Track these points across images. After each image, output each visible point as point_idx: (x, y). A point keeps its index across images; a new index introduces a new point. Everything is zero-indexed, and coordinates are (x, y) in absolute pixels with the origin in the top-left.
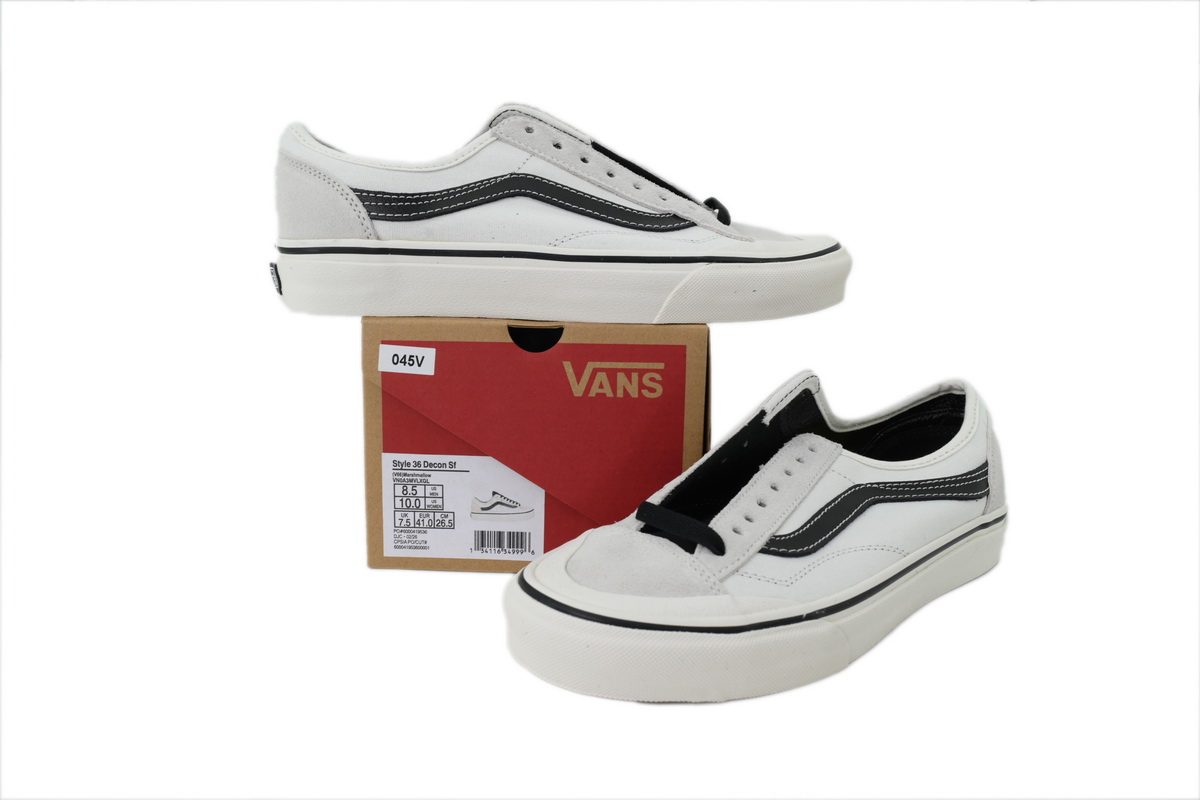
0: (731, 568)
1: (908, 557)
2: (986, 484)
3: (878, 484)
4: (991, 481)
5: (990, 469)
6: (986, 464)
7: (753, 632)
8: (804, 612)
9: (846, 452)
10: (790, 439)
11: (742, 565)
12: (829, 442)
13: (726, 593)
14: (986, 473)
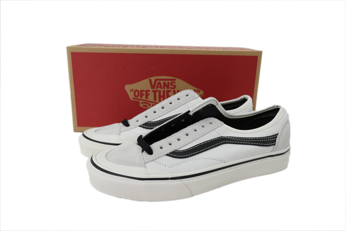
0: (152, 159)
1: (226, 163)
2: (275, 141)
3: (230, 137)
4: (277, 141)
5: (278, 136)
6: (277, 134)
7: (148, 181)
8: (170, 177)
9: (225, 125)
10: (204, 119)
11: (156, 159)
12: (219, 121)
13: (145, 167)
14: (276, 137)
